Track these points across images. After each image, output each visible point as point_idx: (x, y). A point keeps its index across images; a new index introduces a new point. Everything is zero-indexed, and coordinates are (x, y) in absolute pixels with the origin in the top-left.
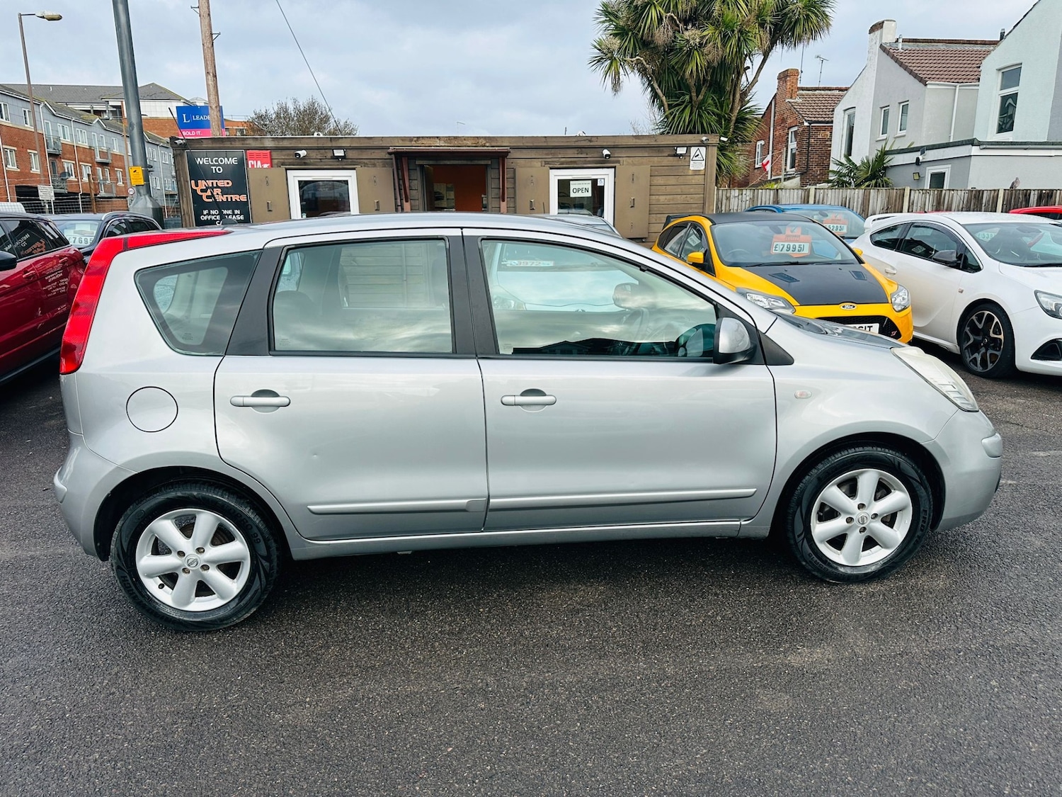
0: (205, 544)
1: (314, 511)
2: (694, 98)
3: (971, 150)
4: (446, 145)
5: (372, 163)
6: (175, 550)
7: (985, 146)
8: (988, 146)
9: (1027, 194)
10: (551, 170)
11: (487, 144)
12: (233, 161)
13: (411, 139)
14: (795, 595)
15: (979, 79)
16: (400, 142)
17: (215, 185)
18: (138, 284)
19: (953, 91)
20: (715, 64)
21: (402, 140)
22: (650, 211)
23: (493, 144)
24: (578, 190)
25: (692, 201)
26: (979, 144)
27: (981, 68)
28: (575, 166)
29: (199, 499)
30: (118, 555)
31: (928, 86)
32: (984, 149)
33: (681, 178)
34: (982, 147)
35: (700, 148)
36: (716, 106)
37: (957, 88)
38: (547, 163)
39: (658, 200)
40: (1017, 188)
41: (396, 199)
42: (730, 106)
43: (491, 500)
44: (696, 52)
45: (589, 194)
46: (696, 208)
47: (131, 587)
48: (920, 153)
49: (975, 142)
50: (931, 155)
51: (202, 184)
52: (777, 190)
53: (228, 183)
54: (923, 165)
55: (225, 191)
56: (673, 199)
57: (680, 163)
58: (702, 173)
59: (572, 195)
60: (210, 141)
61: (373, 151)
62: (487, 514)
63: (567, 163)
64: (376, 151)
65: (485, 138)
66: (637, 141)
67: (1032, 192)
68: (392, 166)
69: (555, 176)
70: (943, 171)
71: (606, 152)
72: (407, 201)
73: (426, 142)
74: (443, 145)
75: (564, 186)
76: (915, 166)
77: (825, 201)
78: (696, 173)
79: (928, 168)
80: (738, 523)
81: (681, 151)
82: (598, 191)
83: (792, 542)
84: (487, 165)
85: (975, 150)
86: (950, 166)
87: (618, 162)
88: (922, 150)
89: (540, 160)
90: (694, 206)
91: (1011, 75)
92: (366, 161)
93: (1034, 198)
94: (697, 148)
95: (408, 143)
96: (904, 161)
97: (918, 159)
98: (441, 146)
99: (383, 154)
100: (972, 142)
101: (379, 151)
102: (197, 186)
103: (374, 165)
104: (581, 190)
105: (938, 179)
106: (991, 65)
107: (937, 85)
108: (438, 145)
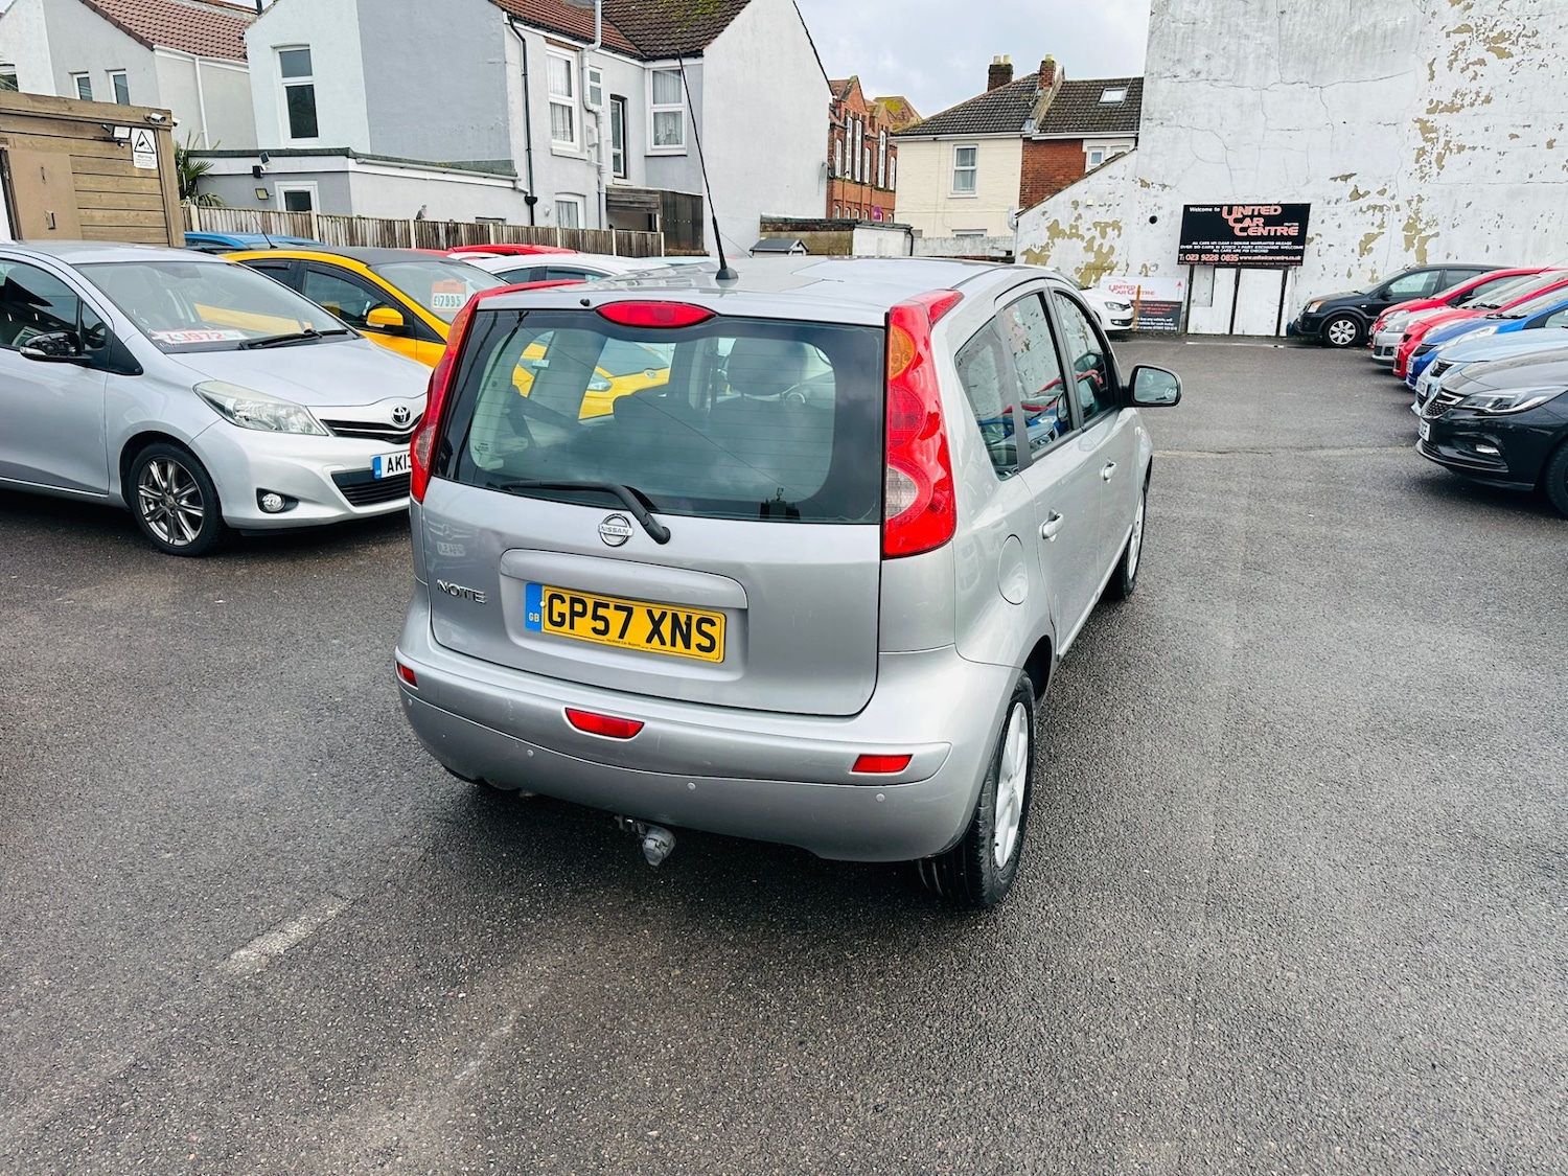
3: (345, 164)
7: (363, 160)
8: (367, 161)
9: (435, 227)
15: (245, 57)
22: (82, 236)
25: (148, 223)
26: (355, 156)
27: (245, 41)
31: (157, 52)
32: (363, 163)
33: (122, 180)
34: (359, 160)
35: (145, 129)
37: (197, 62)
39: (92, 218)
40: (427, 219)
48: (261, 159)
49: (350, 153)
50: (281, 165)
54: (266, 178)
56: (117, 218)
57: (117, 155)
58: (155, 175)
67: (440, 226)
70: (306, 189)
76: (251, 179)
78: (145, 174)
79: (277, 183)
81: (120, 133)
85: (351, 164)
86: (316, 183)
87: (6, 141)
88: (265, 155)
91: (295, 59)
94: (140, 130)
96: (230, 169)
100: (345, 153)
105: (299, 201)
106: (262, 39)
107: (169, 52)
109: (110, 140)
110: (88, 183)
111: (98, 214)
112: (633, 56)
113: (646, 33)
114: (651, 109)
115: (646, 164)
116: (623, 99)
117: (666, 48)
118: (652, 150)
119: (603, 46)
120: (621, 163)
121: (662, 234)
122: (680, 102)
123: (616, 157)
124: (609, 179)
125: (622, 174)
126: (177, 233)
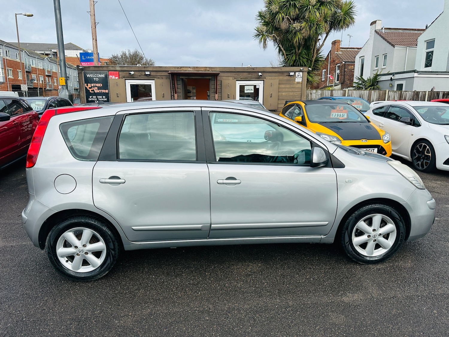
0: (87, 243)
1: (134, 229)
2: (297, 52)
3: (414, 75)
4: (193, 70)
5: (161, 77)
6: (74, 245)
7: (420, 73)
9: (438, 93)
10: (237, 81)
11: (210, 70)
12: (103, 76)
13: (178, 68)
14: (344, 269)
15: (417, 45)
16: (174, 69)
17: (95, 86)
18: (61, 130)
19: (406, 50)
20: (306, 37)
22: (278, 99)
23: (213, 70)
24: (248, 90)
25: (296, 95)
26: (418, 72)
27: (418, 40)
28: (247, 79)
29: (84, 223)
30: (49, 247)
31: (395, 48)
33: (291, 85)
35: (300, 73)
36: (306, 55)
37: (408, 49)
38: (235, 78)
39: (282, 94)
40: (434, 91)
41: (171, 92)
42: (312, 55)
43: (212, 225)
44: (298, 33)
45: (253, 91)
47: (54, 261)
49: (416, 71)
50: (397, 77)
51: (89, 85)
53: (100, 85)
55: (99, 88)
56: (288, 94)
57: (291, 79)
58: (301, 83)
59: (246, 92)
60: (93, 67)
61: (162, 72)
62: (210, 231)
63: (244, 78)
64: (163, 72)
65: (209, 67)
66: (273, 69)
67: (440, 93)
68: (170, 79)
69: (239, 84)
70: (402, 83)
71: (260, 74)
72: (176, 94)
73: (184, 69)
74: (191, 70)
75: (242, 88)
76: (390, 81)
77: (352, 95)
78: (298, 83)
79: (396, 82)
80: (320, 237)
81: (292, 74)
82: (256, 90)
83: (344, 246)
84: (210, 79)
85: (416, 75)
86: (405, 81)
87: (265, 78)
88: (393, 74)
89: (232, 77)
90: (297, 97)
91: (431, 44)
92: (159, 77)
93: (441, 95)
96: (385, 79)
97: (391, 78)
98: (191, 71)
99: (166, 74)
100: (414, 71)
101: (164, 72)
102: (87, 86)
103: (162, 78)
104: (249, 90)
105: (400, 87)
106: (422, 39)
107: (399, 47)
108: (189, 70)
109: (289, 75)
110: (283, 86)
111: (284, 93)
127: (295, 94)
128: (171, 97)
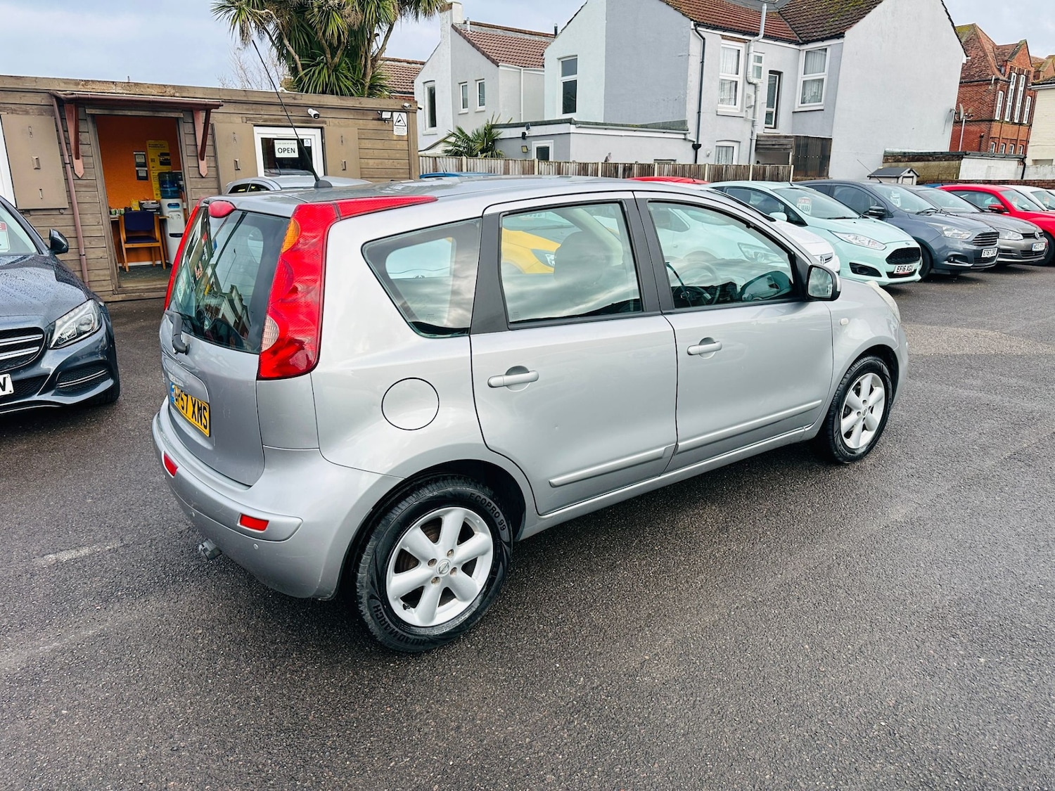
0: (453, 546)
1: (556, 484)
2: (330, 60)
3: (569, 128)
4: (125, 92)
5: (23, 109)
6: (425, 559)
7: (580, 125)
8: (582, 126)
9: (616, 166)
10: (255, 128)
11: (177, 95)
13: (77, 83)
15: (543, 66)
16: (62, 85)
18: (368, 261)
19: (519, 74)
20: (356, 28)
21: (65, 83)
22: (361, 174)
23: (184, 95)
24: (284, 150)
25: (398, 166)
26: (575, 123)
27: (544, 56)
28: (280, 124)
31: (500, 68)
32: (579, 127)
33: (386, 142)
34: (577, 126)
35: (401, 113)
36: (349, 70)
37: (522, 71)
38: (248, 119)
39: (368, 164)
41: (62, 155)
42: (363, 71)
43: (680, 444)
44: (334, 13)
45: (296, 155)
46: (403, 173)
47: (383, 616)
48: (525, 128)
49: (573, 121)
50: (535, 131)
52: (435, 158)
54: (528, 140)
56: (381, 164)
57: (384, 128)
58: (406, 138)
59: (278, 155)
61: (23, 94)
63: (271, 120)
64: (28, 94)
65: (174, 87)
66: (342, 102)
68: (53, 114)
69: (261, 133)
70: (547, 145)
71: (312, 112)
72: (77, 158)
73: (99, 88)
74: (121, 92)
75: (268, 145)
76: (521, 140)
77: (475, 170)
78: (400, 138)
79: (533, 142)
80: (803, 430)
81: (386, 115)
82: (305, 152)
84: (177, 119)
85: (572, 128)
86: (552, 141)
87: (325, 123)
88: (527, 125)
89: (240, 115)
90: (401, 171)
91: (569, 65)
92: (13, 106)
93: (636, 170)
94: (399, 113)
95: (72, 88)
96: (510, 135)
97: (524, 134)
98: (118, 93)
99: (38, 99)
100: (569, 121)
101: (32, 94)
103: (27, 113)
104: (289, 150)
105: (543, 153)
106: (553, 54)
107: (507, 67)
108: (114, 91)
109: (381, 119)
110: (367, 144)
111: (371, 162)
112: (791, 42)
113: (807, 24)
114: (801, 78)
115: (793, 117)
116: (779, 73)
117: (819, 33)
118: (799, 107)
119: (765, 37)
120: (771, 118)
121: (793, 166)
122: (824, 72)
123: (769, 115)
124: (761, 129)
125: (773, 126)
126: (415, 172)
127: (395, 164)
128: (64, 167)
